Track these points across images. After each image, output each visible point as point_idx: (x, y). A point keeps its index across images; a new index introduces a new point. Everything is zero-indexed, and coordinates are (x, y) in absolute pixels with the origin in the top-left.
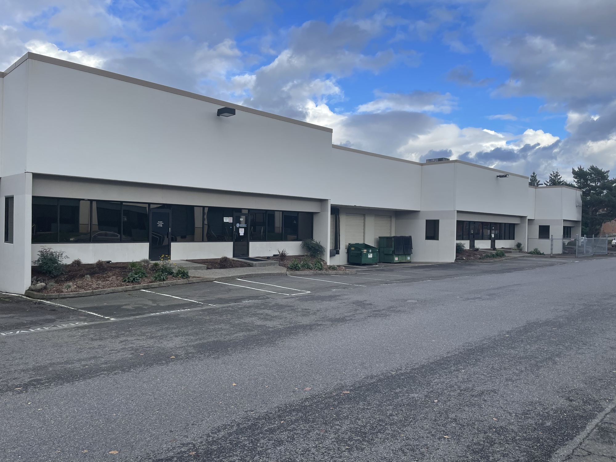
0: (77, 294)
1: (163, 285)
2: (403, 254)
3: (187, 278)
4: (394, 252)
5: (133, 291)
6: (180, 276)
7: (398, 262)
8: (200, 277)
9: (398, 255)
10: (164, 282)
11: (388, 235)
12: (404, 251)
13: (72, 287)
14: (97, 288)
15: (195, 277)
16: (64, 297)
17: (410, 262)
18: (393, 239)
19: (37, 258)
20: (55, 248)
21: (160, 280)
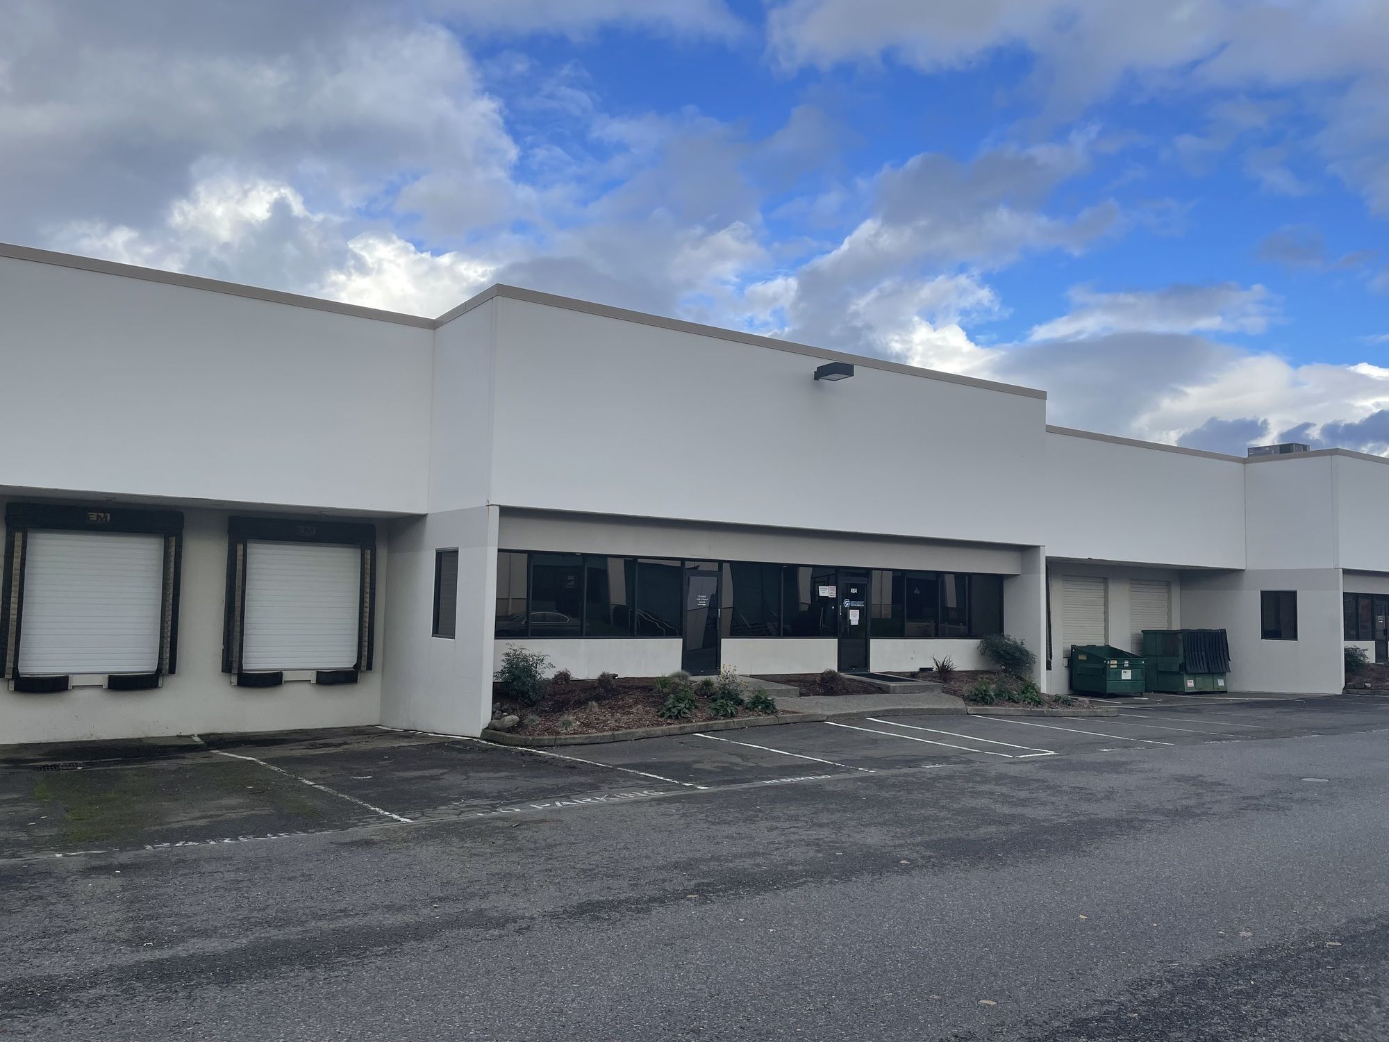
0: (587, 738)
1: (732, 726)
2: (1207, 671)
3: (773, 712)
4: (1183, 668)
5: (681, 736)
6: (760, 708)
7: (1196, 691)
8: (797, 713)
9: (1193, 675)
10: (735, 720)
11: (1162, 626)
12: (1208, 664)
13: (574, 724)
14: (618, 728)
15: (788, 712)
16: (565, 743)
17: (1226, 692)
18: (1180, 637)
19: (501, 665)
20: (531, 647)
21: (725, 716)
